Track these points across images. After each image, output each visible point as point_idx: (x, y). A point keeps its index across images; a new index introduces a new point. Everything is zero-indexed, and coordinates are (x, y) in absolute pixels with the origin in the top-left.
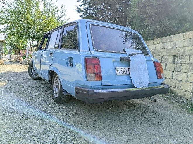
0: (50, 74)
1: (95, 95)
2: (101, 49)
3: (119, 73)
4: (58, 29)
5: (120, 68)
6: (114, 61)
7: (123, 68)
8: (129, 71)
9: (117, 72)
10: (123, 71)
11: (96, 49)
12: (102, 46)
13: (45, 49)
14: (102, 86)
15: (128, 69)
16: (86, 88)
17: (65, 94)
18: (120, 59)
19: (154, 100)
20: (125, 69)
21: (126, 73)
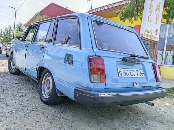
0: (39, 70)
1: (100, 99)
2: (104, 48)
3: (121, 74)
4: (50, 21)
5: (122, 69)
6: (117, 61)
7: (125, 70)
8: (131, 73)
9: (119, 74)
10: (125, 72)
11: (99, 48)
12: (105, 45)
13: (32, 42)
14: (105, 88)
15: (130, 70)
16: (89, 90)
17: (59, 94)
18: (122, 59)
19: (152, 104)
20: (127, 71)
21: (128, 75)
